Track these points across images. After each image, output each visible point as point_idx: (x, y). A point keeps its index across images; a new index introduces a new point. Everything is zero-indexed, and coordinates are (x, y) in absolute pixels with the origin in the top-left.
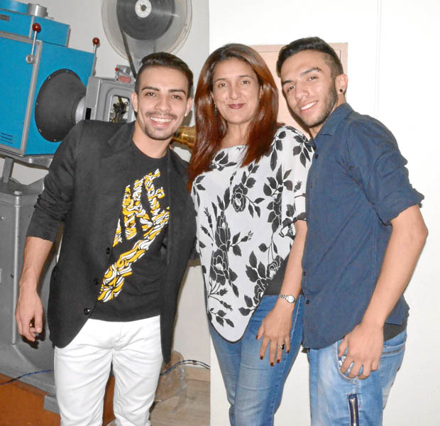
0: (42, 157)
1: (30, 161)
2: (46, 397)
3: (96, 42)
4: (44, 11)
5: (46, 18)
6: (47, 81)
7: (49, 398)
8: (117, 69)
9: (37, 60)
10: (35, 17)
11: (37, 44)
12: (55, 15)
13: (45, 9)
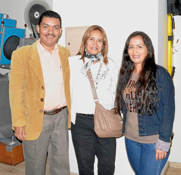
0: (8, 65)
1: (3, 66)
2: (7, 146)
3: (26, 26)
4: (8, 16)
5: (8, 18)
6: (7, 40)
7: (8, 147)
8: (30, 35)
9: (3, 33)
10: (4, 19)
11: (3, 28)
12: (11, 17)
13: (8, 15)
